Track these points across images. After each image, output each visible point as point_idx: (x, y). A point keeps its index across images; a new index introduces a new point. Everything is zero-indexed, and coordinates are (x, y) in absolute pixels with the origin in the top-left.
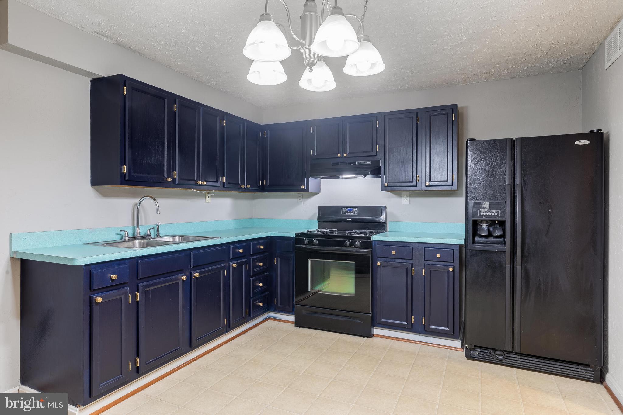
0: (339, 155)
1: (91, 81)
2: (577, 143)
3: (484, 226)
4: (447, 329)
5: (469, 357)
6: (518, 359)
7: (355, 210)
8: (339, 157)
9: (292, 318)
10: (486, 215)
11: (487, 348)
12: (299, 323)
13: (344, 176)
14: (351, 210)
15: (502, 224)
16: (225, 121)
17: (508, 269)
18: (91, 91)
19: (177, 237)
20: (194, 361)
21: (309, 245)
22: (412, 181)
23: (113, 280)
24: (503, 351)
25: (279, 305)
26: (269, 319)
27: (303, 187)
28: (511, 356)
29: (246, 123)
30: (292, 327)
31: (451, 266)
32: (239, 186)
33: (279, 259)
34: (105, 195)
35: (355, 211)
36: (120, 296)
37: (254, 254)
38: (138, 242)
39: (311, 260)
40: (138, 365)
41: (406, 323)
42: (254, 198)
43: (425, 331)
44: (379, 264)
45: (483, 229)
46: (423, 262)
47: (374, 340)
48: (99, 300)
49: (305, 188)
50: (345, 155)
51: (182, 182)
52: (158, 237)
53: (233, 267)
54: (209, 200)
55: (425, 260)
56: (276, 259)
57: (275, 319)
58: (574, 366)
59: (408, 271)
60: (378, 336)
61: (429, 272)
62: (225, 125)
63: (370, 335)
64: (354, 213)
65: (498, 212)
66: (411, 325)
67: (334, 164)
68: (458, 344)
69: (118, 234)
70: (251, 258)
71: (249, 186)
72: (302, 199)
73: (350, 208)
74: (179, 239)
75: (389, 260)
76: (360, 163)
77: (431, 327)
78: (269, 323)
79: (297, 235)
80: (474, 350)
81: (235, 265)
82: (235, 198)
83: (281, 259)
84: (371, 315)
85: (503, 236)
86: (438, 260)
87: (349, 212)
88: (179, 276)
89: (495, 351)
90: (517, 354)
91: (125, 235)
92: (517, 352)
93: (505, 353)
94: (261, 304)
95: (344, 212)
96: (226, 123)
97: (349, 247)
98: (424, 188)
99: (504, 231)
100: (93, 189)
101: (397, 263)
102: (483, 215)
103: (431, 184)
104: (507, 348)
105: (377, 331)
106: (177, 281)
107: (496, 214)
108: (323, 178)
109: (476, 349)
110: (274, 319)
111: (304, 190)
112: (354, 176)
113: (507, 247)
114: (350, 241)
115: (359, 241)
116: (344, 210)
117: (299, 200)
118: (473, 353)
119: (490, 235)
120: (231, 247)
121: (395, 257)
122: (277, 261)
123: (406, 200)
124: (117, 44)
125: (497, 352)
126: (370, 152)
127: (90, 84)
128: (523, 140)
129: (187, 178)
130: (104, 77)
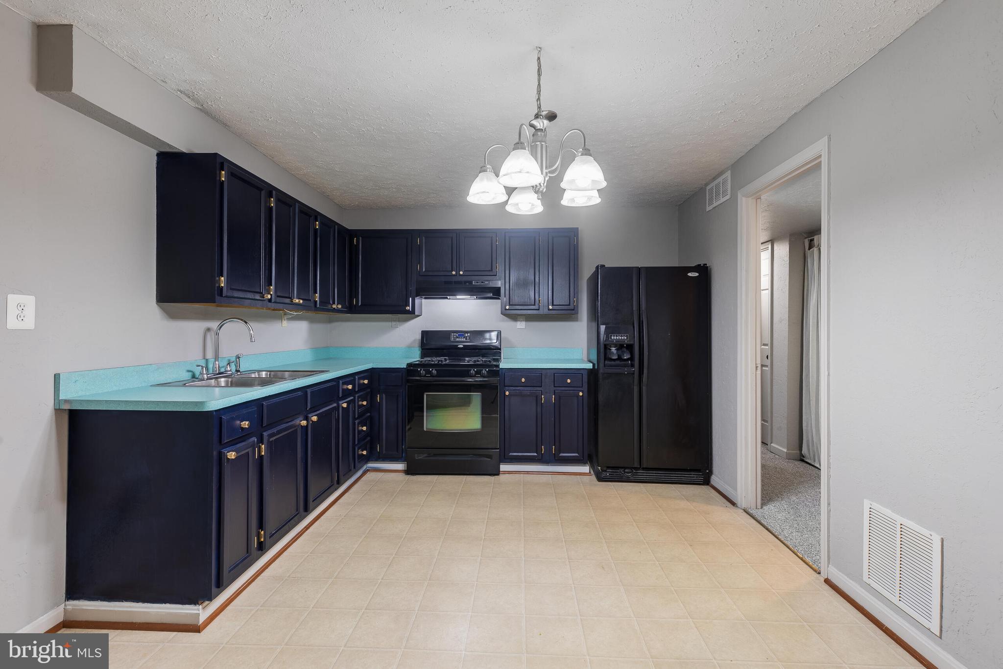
0: (454, 273)
1: (158, 155)
2: (690, 274)
3: (613, 349)
4: (577, 455)
5: (600, 479)
6: (644, 474)
7: (466, 335)
8: (454, 275)
9: (400, 466)
10: (617, 339)
11: (618, 468)
12: (410, 471)
13: (458, 297)
14: (463, 335)
15: (630, 347)
16: (317, 223)
17: (636, 389)
18: (157, 168)
19: (264, 373)
20: (307, 530)
21: (425, 376)
22: (535, 305)
23: (243, 429)
24: (631, 468)
25: (384, 452)
26: (368, 470)
27: (408, 308)
28: (638, 471)
29: (336, 226)
30: (402, 477)
31: (581, 391)
32: (330, 306)
33: (384, 396)
34: (173, 316)
35: (467, 337)
36: (247, 451)
37: (359, 391)
38: (224, 381)
39: (427, 395)
40: (262, 540)
41: (536, 454)
42: (330, 321)
43: (556, 460)
44: (507, 393)
45: (613, 353)
46: (553, 388)
47: (502, 477)
48: (232, 455)
49: (410, 310)
50: (461, 273)
51: (279, 300)
52: (239, 373)
53: (343, 407)
54: (285, 323)
55: (554, 386)
56: (380, 396)
57: (377, 470)
58: (689, 473)
59: (537, 398)
60: (505, 472)
61: (559, 398)
62: (317, 227)
63: (497, 473)
64: (466, 339)
65: (627, 336)
66: (541, 455)
67: (446, 283)
68: (586, 469)
69: (188, 371)
70: (357, 395)
71: (340, 306)
72: (398, 323)
73: (461, 333)
74: (266, 374)
75: (518, 388)
76: (478, 283)
77: (561, 455)
78: (370, 476)
79: (409, 365)
80: (605, 471)
81: (345, 405)
82: (311, 321)
83: (386, 396)
84: (498, 450)
85: (632, 359)
86: (569, 385)
87: (460, 338)
88: (297, 422)
89: (625, 469)
90: (644, 469)
91: (203, 372)
92: (644, 467)
93: (633, 470)
94: (365, 453)
95: (454, 338)
96: (319, 226)
97: (475, 376)
98: (546, 311)
99: (632, 354)
100: (159, 307)
101: (527, 390)
102: (614, 339)
103: (555, 307)
104: (636, 465)
105: (503, 467)
106: (295, 428)
107: (625, 338)
108: (425, 298)
109: (608, 470)
110: (375, 470)
111: (408, 312)
112: (469, 297)
113: (636, 369)
114: (476, 370)
115: (486, 370)
116: (454, 335)
117: (394, 323)
118: (604, 475)
119: (620, 358)
120: (341, 382)
121: (524, 385)
122: (381, 398)
123: (521, 325)
124: (201, 110)
125: (626, 470)
126: (489, 271)
127: (155, 158)
128: (648, 269)
129: (282, 295)
130: (185, 153)
